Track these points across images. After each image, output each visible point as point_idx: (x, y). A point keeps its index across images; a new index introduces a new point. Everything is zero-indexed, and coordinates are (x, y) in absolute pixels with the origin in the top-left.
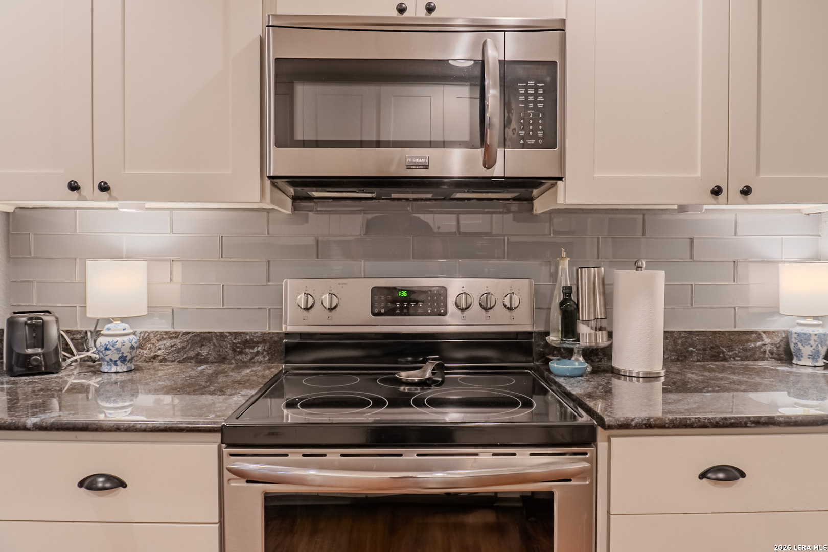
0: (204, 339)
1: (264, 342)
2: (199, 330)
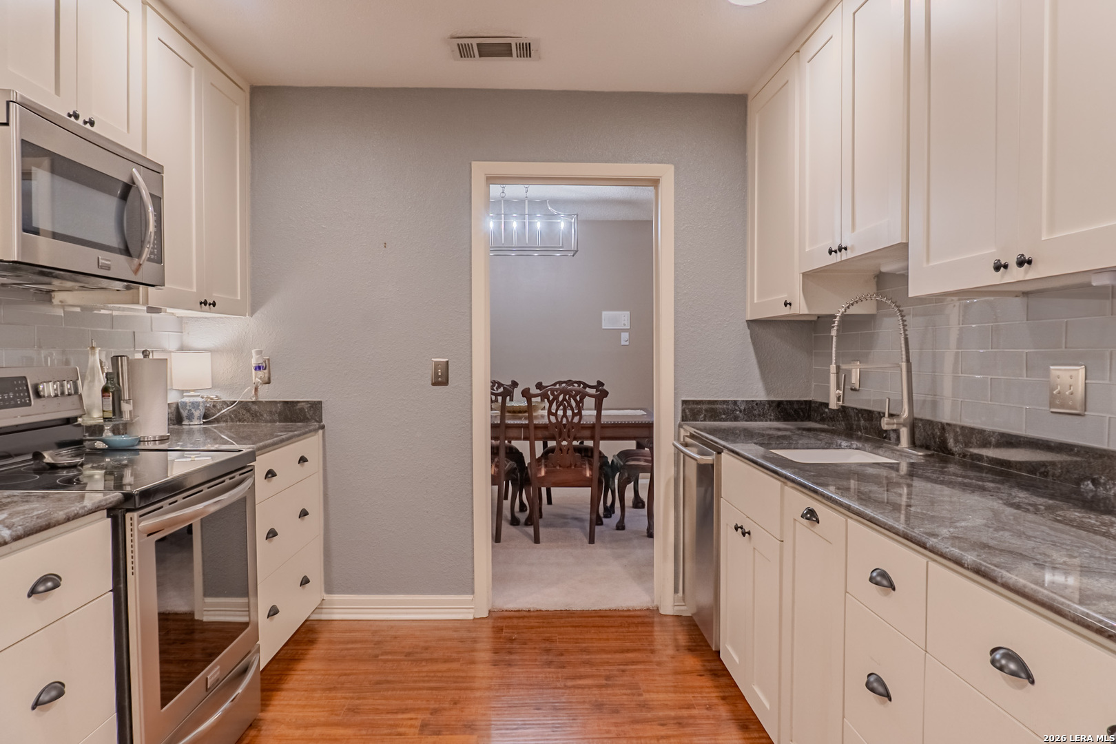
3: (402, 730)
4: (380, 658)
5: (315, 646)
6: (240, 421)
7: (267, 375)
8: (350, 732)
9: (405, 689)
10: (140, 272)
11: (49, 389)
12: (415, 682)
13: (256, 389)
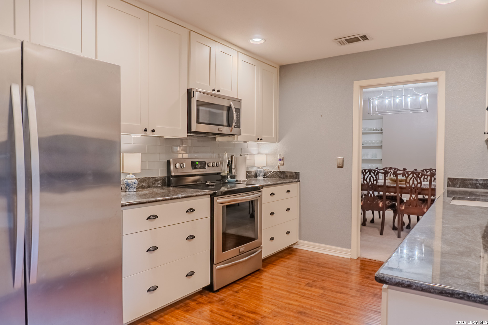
0: (144, 180)
1: (160, 180)
2: (143, 177)
3: (300, 283)
4: (308, 263)
5: (290, 255)
6: (274, 177)
7: (283, 163)
8: (285, 279)
9: (309, 273)
10: (232, 131)
11: (210, 165)
12: (314, 272)
13: (279, 167)
